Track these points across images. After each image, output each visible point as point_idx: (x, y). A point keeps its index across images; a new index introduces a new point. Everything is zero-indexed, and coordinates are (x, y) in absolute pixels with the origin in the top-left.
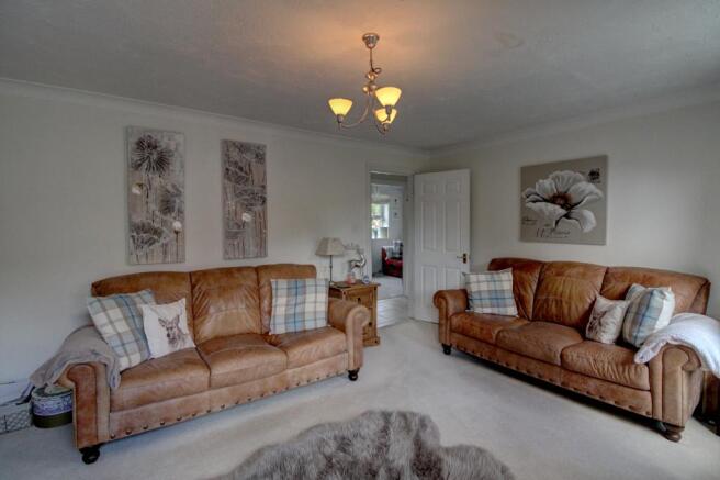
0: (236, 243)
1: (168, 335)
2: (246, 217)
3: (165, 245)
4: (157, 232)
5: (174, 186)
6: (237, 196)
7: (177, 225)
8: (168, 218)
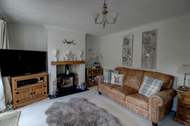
0: (144, 63)
1: (115, 80)
2: (148, 55)
3: (128, 62)
4: (126, 59)
5: (130, 48)
6: (145, 48)
7: (130, 57)
8: (128, 55)
